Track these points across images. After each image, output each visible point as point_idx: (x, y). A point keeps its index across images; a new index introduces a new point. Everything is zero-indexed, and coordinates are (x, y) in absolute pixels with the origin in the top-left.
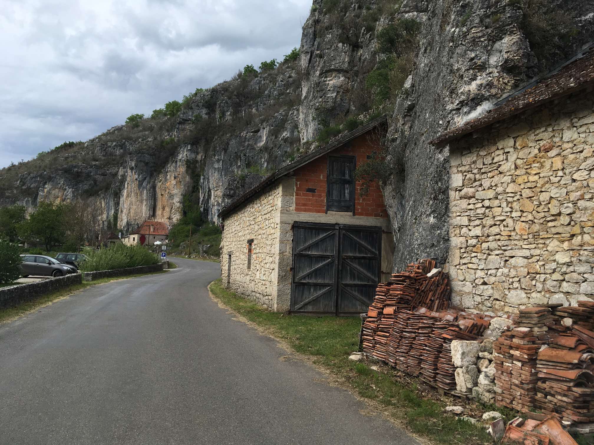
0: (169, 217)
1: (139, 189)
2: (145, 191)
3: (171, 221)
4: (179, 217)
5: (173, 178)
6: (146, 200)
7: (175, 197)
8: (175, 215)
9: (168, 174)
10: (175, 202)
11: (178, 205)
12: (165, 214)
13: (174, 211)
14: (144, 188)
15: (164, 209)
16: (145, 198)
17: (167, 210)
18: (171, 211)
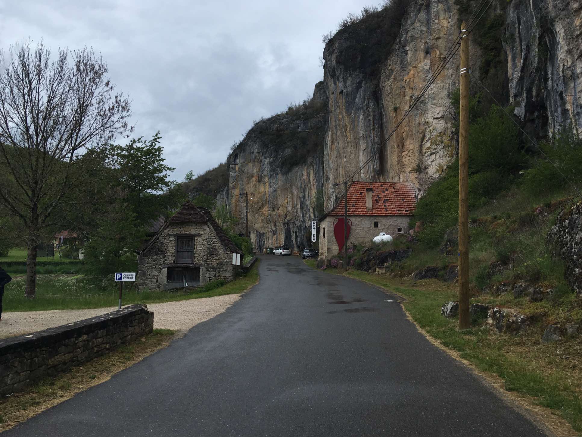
0: (418, 166)
1: (349, 115)
2: (361, 117)
3: (423, 175)
4: (444, 162)
5: (422, 55)
6: (365, 137)
7: (430, 105)
8: (433, 157)
9: (407, 48)
10: (431, 120)
11: (440, 125)
12: (406, 160)
13: (428, 144)
14: (358, 109)
15: (403, 145)
16: (362, 132)
17: (411, 147)
18: (421, 146)
